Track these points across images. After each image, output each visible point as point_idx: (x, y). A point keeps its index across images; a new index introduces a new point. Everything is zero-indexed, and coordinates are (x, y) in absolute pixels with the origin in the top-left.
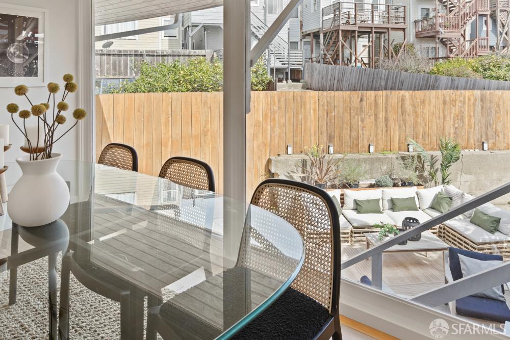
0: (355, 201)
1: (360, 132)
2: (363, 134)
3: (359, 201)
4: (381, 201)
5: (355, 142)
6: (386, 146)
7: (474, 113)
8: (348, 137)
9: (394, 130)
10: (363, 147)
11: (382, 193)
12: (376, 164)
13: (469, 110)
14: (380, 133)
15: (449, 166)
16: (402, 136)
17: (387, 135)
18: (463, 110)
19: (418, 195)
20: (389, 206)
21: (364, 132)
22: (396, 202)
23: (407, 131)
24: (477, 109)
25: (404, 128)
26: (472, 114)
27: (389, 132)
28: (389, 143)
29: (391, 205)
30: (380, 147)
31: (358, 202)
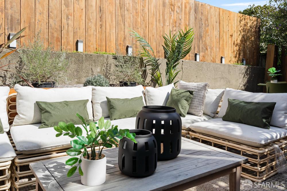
0: (38, 104)
1: (64, 21)
2: (68, 24)
3: (45, 103)
4: (89, 105)
5: (55, 35)
6: (101, 46)
7: (189, 22)
8: (44, 26)
9: (110, 26)
10: (68, 43)
11: (93, 93)
12: (86, 64)
13: (185, 18)
14: (93, 27)
15: (176, 66)
16: (119, 36)
17: (101, 30)
18: (180, 18)
19: (144, 94)
20: (103, 112)
21: (70, 22)
22: (115, 104)
23: (126, 31)
24: (191, 19)
25: (122, 25)
26: (187, 23)
27: (104, 28)
28: (104, 43)
29: (106, 110)
30: (92, 46)
31: (43, 106)
